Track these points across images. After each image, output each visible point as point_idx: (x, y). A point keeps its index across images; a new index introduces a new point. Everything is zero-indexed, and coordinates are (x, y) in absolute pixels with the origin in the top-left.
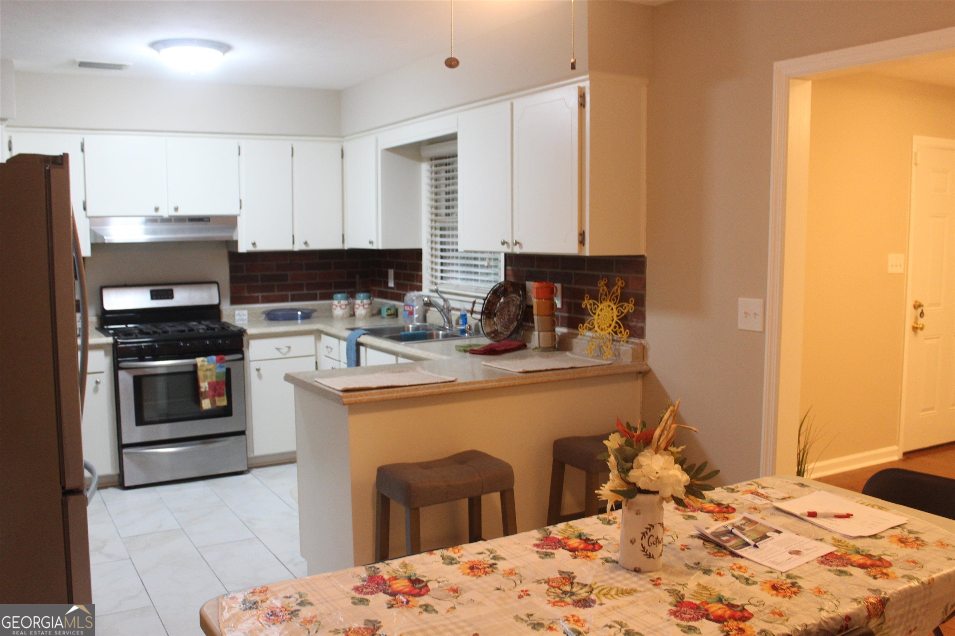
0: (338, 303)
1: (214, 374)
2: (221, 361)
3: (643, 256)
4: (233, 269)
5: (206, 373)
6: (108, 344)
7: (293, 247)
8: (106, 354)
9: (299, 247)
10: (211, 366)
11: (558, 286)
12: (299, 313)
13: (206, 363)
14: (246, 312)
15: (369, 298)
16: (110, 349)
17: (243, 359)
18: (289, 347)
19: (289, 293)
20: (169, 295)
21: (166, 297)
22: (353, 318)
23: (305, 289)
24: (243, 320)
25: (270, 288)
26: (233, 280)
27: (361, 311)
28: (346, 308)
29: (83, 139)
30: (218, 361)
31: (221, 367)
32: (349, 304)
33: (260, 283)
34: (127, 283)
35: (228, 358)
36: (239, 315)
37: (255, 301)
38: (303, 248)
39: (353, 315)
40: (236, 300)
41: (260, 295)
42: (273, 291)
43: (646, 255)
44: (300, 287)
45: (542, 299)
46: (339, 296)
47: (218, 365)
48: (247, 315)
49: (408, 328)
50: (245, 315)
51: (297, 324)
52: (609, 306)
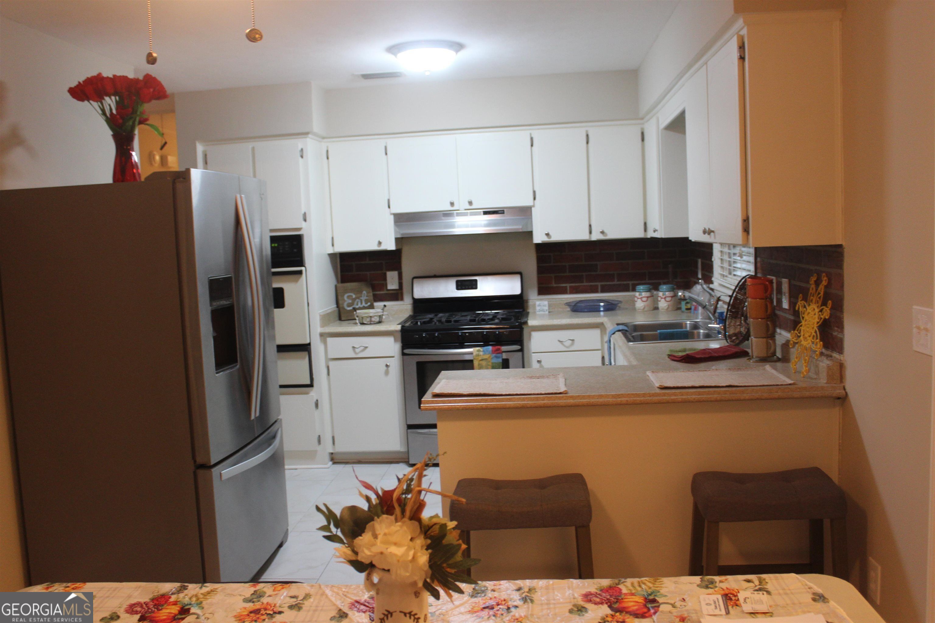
0: (640, 295)
1: (490, 364)
2: (497, 352)
3: (840, 246)
4: (540, 260)
5: (481, 362)
6: (396, 331)
7: (590, 237)
8: (395, 340)
9: (596, 236)
10: (486, 357)
11: (785, 283)
12: (602, 304)
13: (481, 353)
14: (546, 303)
15: (673, 290)
16: (399, 336)
17: (521, 350)
18: (573, 340)
19: (599, 284)
20: (473, 285)
21: (470, 287)
22: (656, 311)
23: (616, 280)
24: (543, 310)
25: (579, 279)
26: (541, 270)
27: (663, 304)
28: (647, 300)
29: (386, 143)
30: (494, 352)
31: (496, 357)
32: (652, 296)
33: (567, 274)
34: (437, 274)
35: (504, 348)
36: (539, 305)
37: (563, 291)
38: (601, 237)
39: (656, 308)
40: (543, 290)
41: (568, 285)
42: (582, 282)
43: (844, 244)
44: (610, 277)
45: (756, 298)
46: (641, 287)
47: (494, 355)
48: (547, 306)
49: (686, 324)
50: (544, 306)
51: (600, 316)
52: (814, 309)
